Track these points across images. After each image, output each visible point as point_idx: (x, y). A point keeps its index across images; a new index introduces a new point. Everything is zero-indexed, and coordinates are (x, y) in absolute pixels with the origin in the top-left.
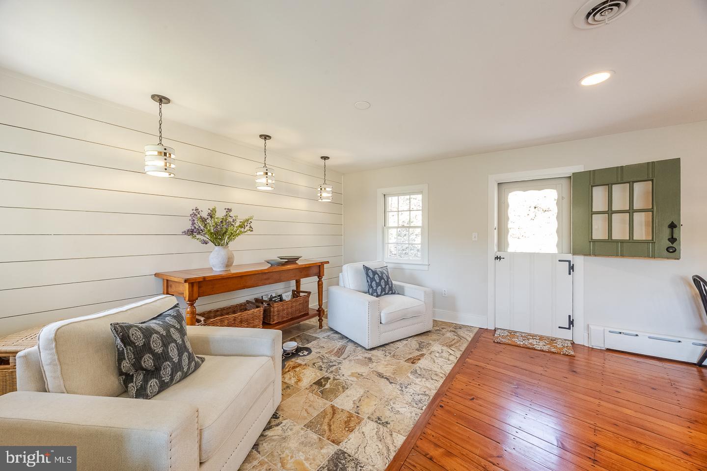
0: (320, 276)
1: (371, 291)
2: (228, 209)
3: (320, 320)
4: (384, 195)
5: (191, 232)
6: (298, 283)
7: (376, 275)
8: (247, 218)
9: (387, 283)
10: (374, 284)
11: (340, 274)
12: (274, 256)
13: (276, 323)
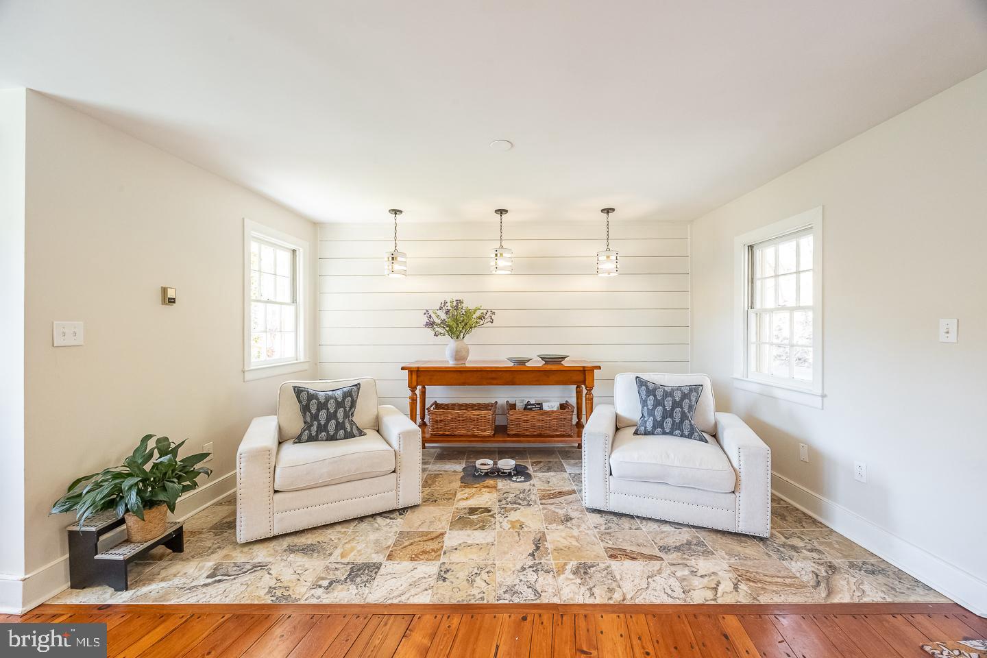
7: (652, 397)
13: (514, 435)
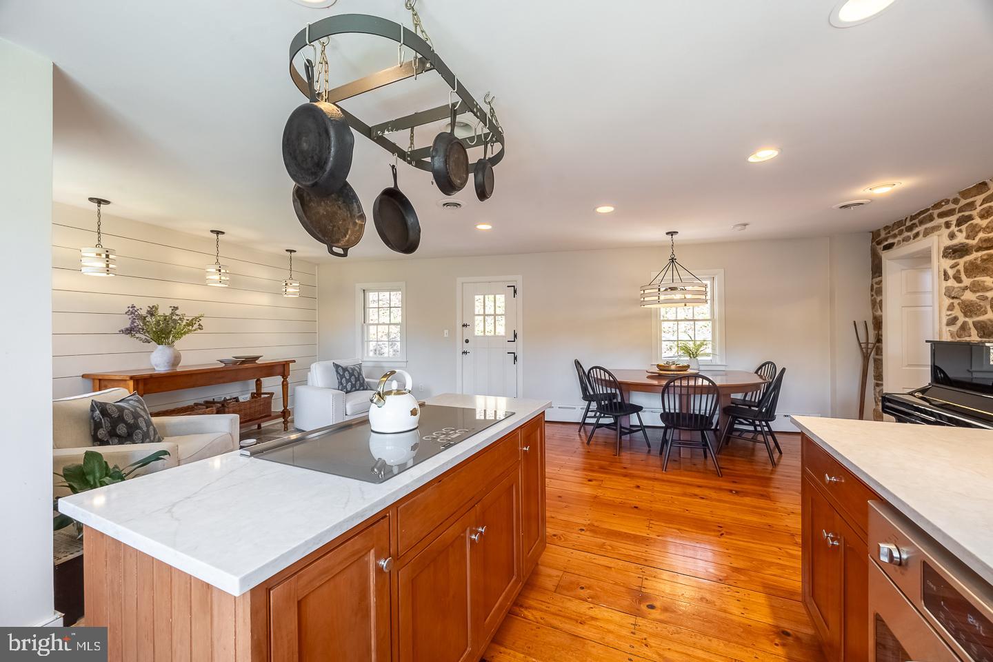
0: (285, 375)
1: (340, 388)
2: (174, 307)
3: (285, 422)
4: (364, 290)
5: (129, 331)
6: (259, 384)
7: (347, 372)
8: (197, 315)
9: (357, 379)
10: (344, 380)
11: (309, 373)
12: (229, 356)
